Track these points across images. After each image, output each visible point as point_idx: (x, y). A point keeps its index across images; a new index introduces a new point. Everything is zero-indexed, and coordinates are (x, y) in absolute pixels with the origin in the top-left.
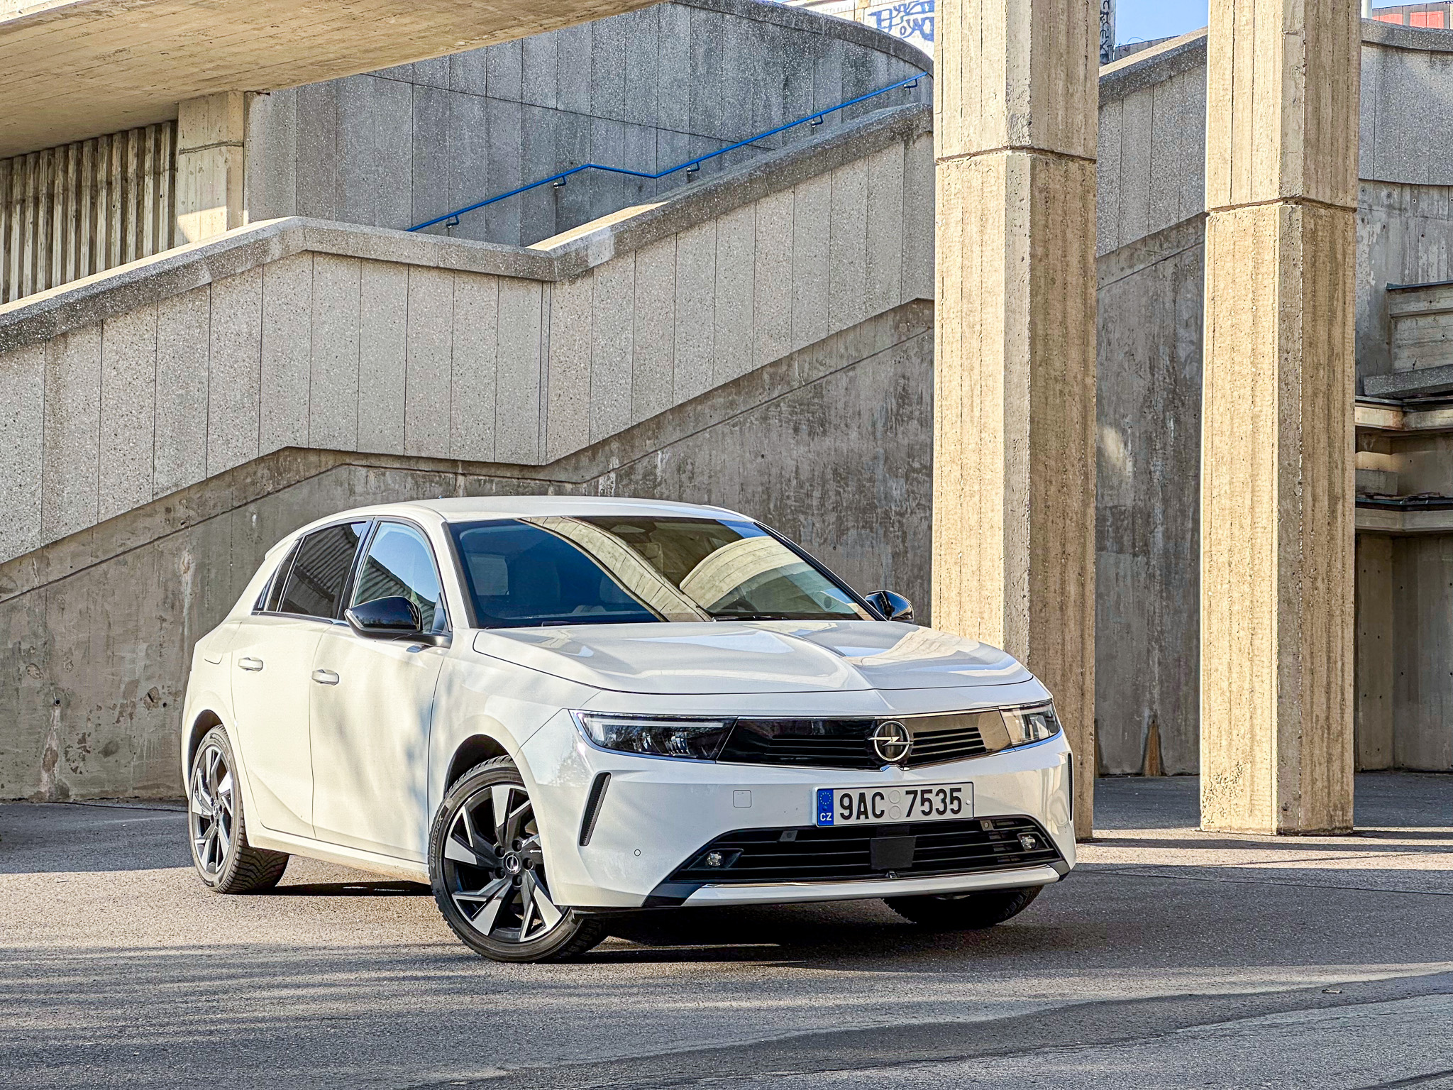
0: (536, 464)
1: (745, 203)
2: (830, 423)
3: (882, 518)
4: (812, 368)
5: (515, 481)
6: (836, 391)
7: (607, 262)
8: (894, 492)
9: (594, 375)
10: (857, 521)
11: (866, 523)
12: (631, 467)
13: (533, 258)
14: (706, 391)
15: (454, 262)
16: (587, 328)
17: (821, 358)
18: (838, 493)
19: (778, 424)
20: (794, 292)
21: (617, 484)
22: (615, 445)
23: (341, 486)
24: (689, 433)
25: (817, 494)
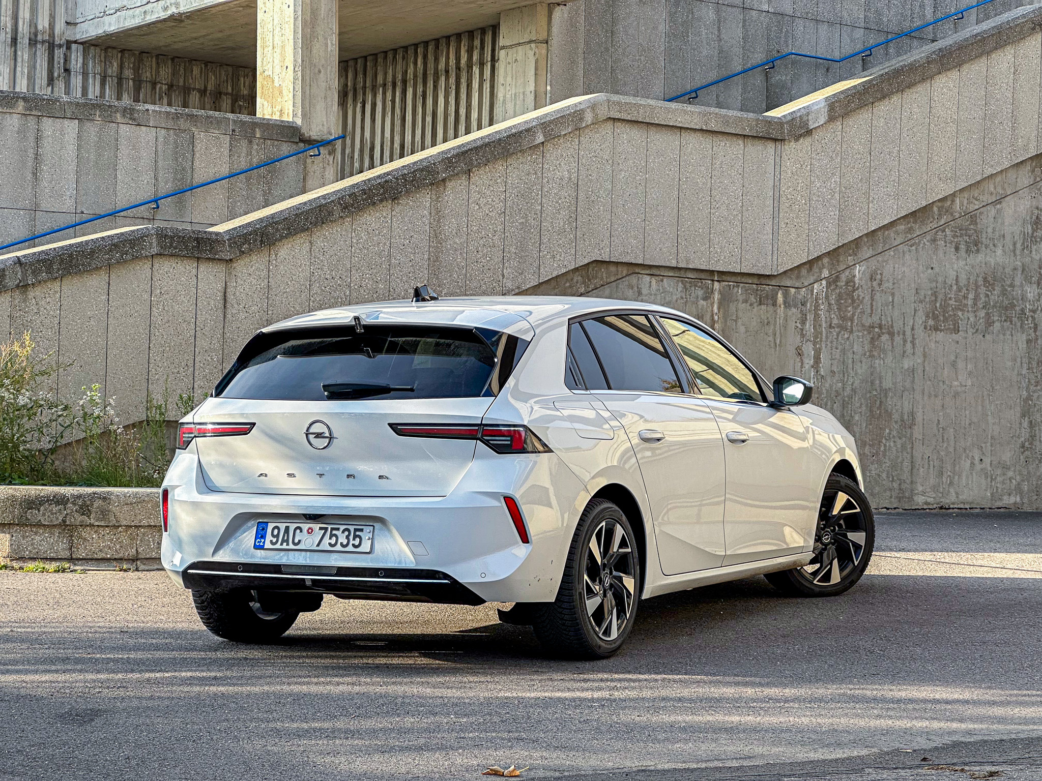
0: (770, 274)
1: (923, 80)
2: (982, 244)
3: (1019, 314)
4: (969, 203)
5: (754, 286)
6: (987, 219)
7: (822, 125)
8: (1029, 295)
9: (812, 209)
10: (1001, 316)
11: (1007, 317)
12: (837, 277)
13: (769, 122)
14: (892, 220)
15: (713, 126)
16: (807, 174)
17: (976, 195)
18: (987, 296)
19: (944, 244)
20: (958, 146)
21: (827, 289)
22: (826, 260)
23: (632, 289)
24: (880, 251)
25: (971, 296)
